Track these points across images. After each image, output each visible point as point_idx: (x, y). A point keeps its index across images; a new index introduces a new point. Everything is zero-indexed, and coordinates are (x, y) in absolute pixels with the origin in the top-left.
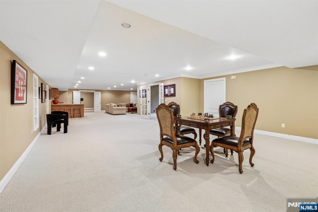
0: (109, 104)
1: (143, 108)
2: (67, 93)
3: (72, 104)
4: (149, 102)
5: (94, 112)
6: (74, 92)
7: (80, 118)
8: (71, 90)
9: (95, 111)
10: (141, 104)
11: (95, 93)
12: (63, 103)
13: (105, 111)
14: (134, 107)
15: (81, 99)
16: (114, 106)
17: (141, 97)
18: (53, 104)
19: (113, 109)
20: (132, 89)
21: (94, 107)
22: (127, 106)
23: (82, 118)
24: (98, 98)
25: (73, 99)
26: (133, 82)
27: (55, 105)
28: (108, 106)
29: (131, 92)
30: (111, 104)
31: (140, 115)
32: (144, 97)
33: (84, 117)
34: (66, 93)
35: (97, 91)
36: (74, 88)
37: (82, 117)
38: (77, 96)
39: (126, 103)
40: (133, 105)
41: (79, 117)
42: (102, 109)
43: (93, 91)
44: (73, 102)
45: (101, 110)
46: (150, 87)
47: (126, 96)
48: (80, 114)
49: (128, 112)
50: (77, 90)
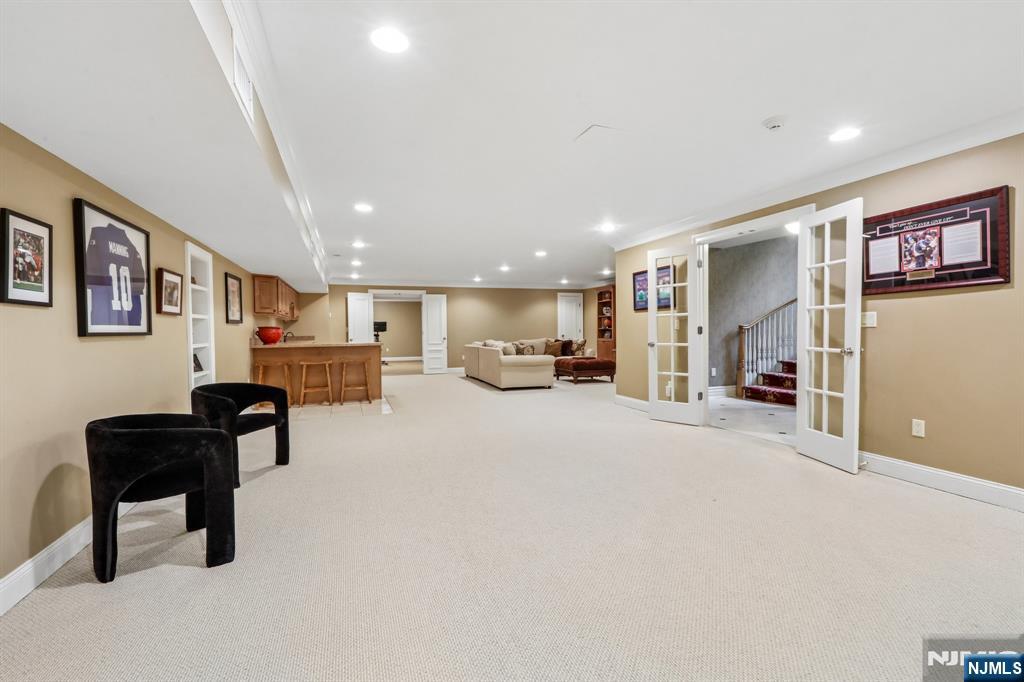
0: (478, 344)
1: (663, 365)
2: (326, 301)
3: (344, 344)
4: (700, 330)
5: (421, 372)
6: (352, 296)
7: (365, 405)
8: (339, 291)
9: (426, 368)
10: (652, 345)
11: (426, 299)
12: (312, 338)
13: (461, 371)
14: (579, 355)
15: (376, 324)
16: (505, 354)
17: (652, 304)
18: (261, 345)
19: (501, 364)
20: (564, 282)
21: (421, 355)
22: (549, 349)
23: (375, 402)
24: (436, 316)
25: (347, 325)
26: (607, 227)
27: (267, 346)
28: (478, 348)
29: (559, 294)
30: (489, 342)
31: (647, 399)
32: (667, 307)
33: (384, 399)
34: (322, 299)
35: (432, 291)
36: (350, 279)
37: (374, 398)
38: (361, 313)
39: (544, 340)
40: (575, 347)
41: (360, 400)
42: (452, 362)
43: (419, 292)
44: (347, 334)
45: (449, 367)
46: (706, 247)
47: (540, 310)
48: (366, 385)
49: (558, 374)
50: (363, 289)
